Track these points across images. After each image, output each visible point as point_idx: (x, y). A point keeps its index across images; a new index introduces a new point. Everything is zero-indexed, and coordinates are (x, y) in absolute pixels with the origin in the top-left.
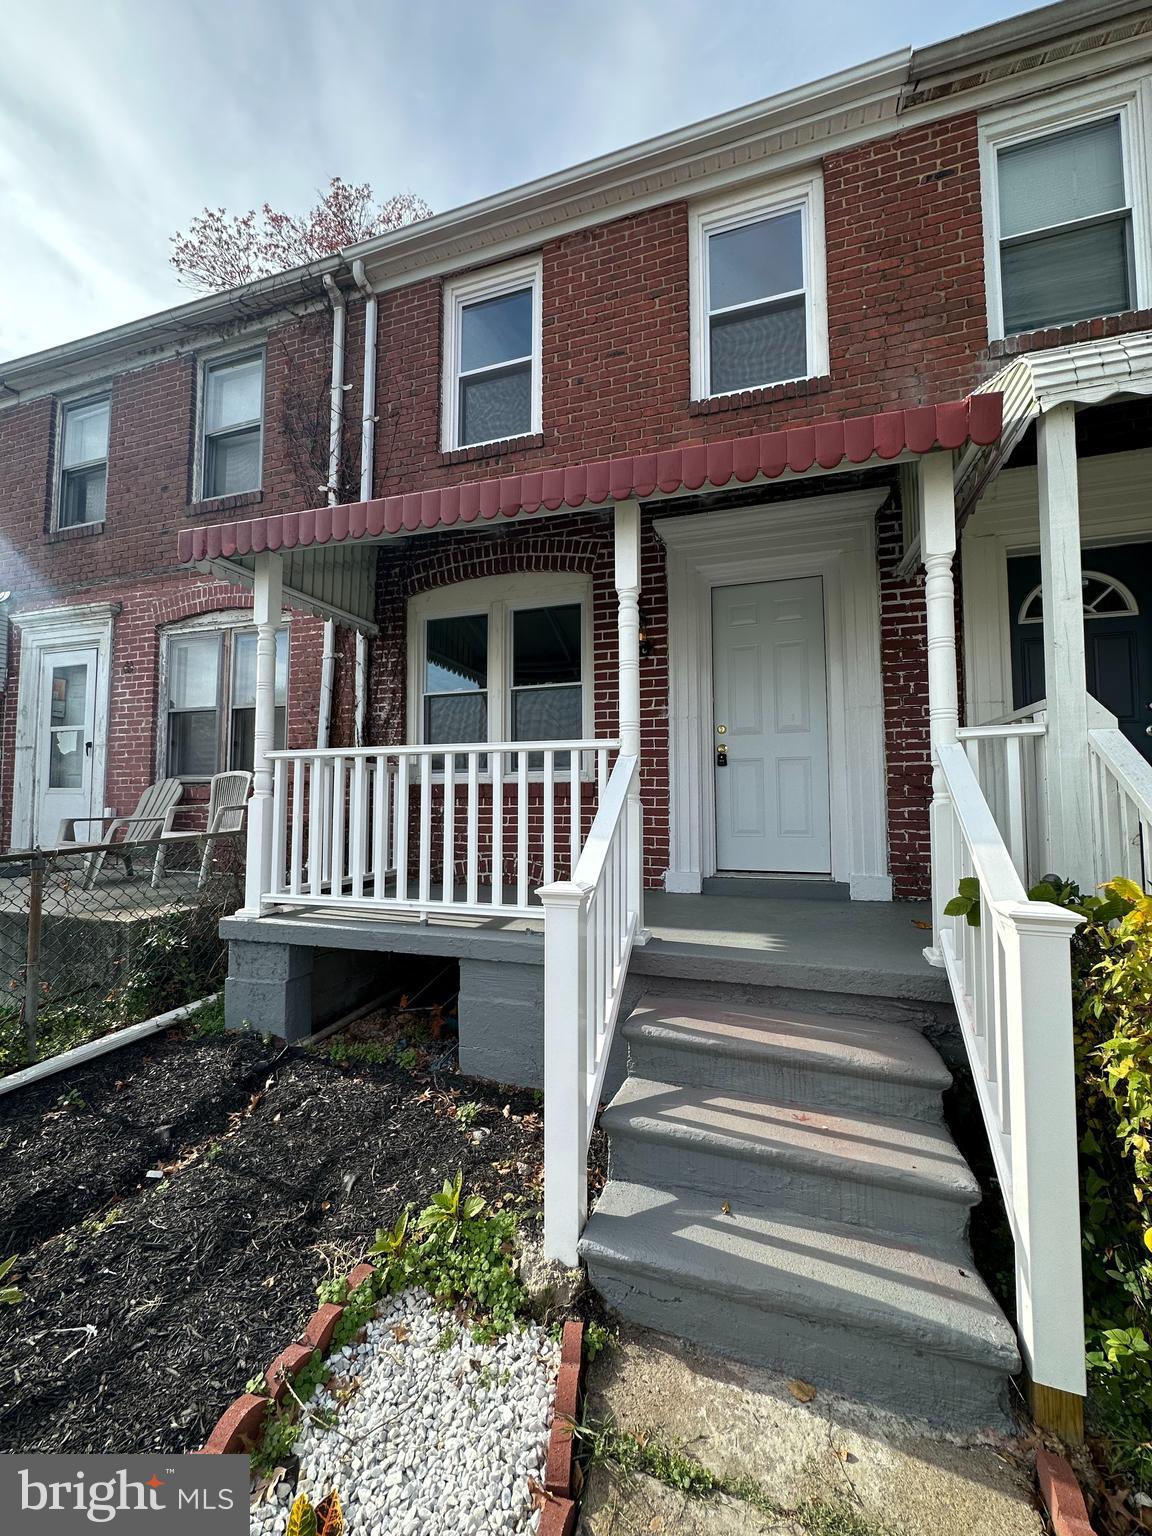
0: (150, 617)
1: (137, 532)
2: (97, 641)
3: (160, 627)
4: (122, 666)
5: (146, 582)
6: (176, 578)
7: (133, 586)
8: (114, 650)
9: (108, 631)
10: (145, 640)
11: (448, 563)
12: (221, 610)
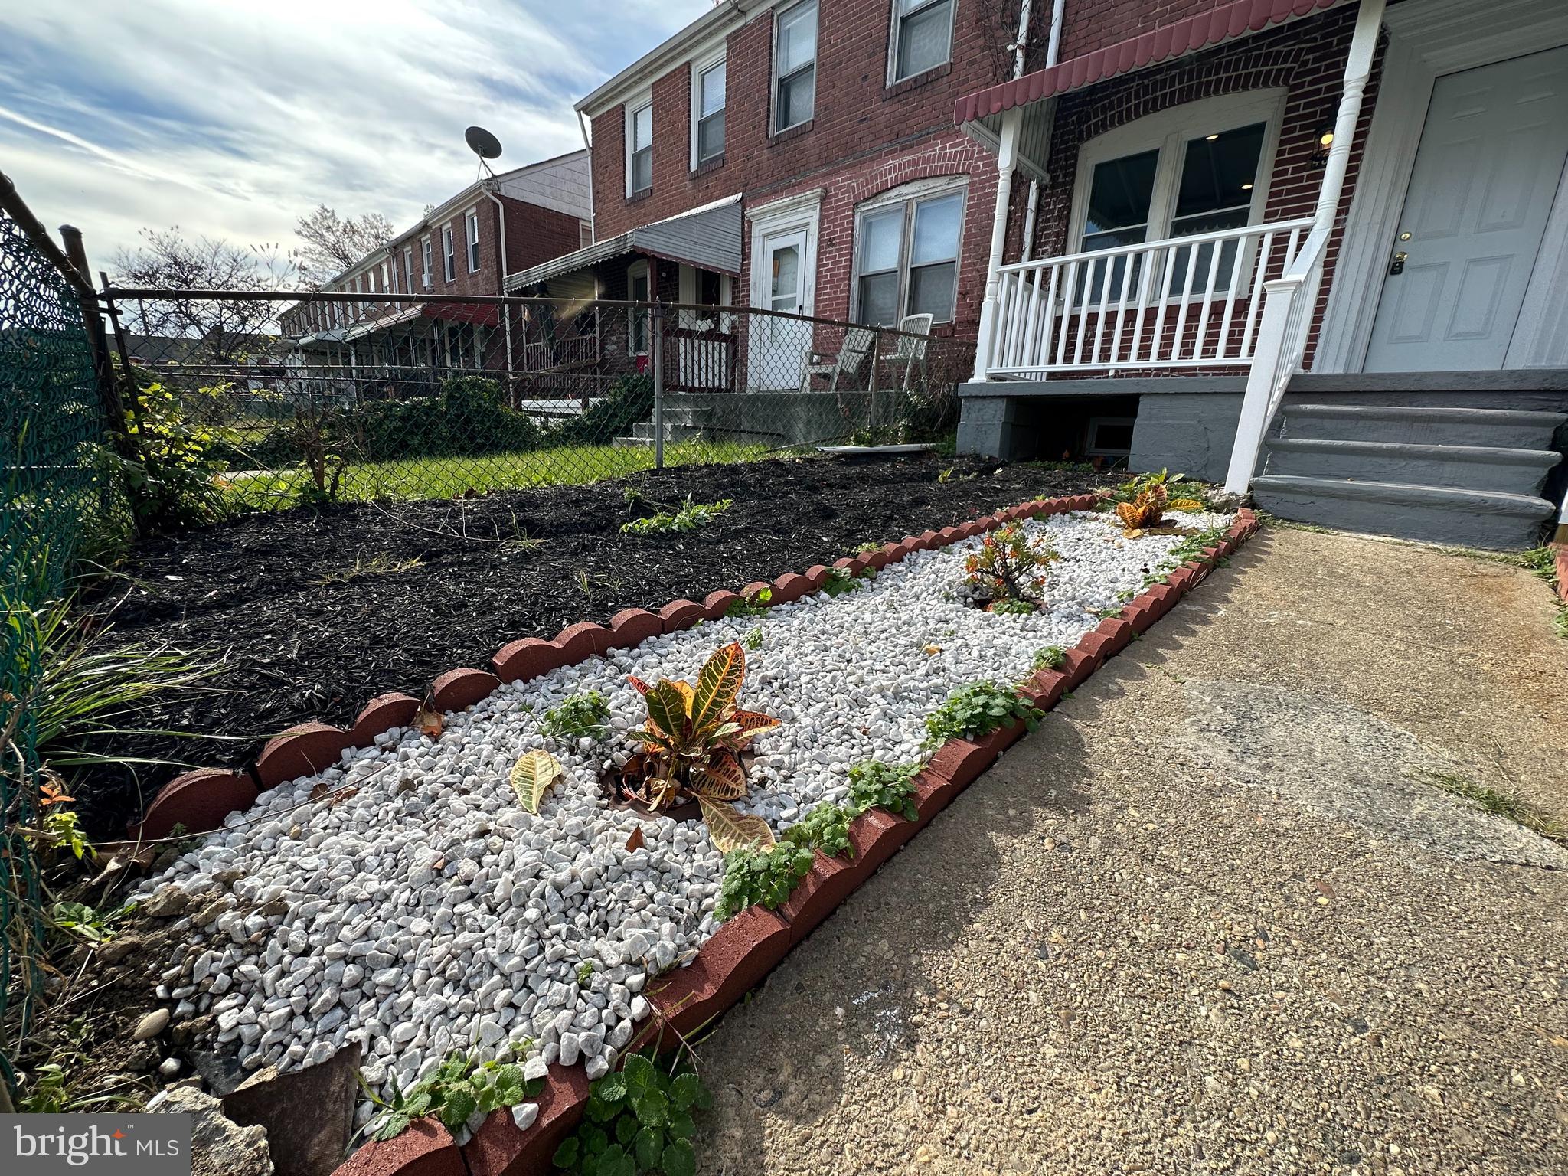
0: (848, 198)
1: (841, 123)
2: (808, 224)
3: (856, 204)
4: (826, 243)
5: (847, 167)
6: (872, 159)
7: (836, 172)
8: (821, 229)
9: (816, 214)
10: (845, 217)
11: (1129, 101)
12: (907, 183)
